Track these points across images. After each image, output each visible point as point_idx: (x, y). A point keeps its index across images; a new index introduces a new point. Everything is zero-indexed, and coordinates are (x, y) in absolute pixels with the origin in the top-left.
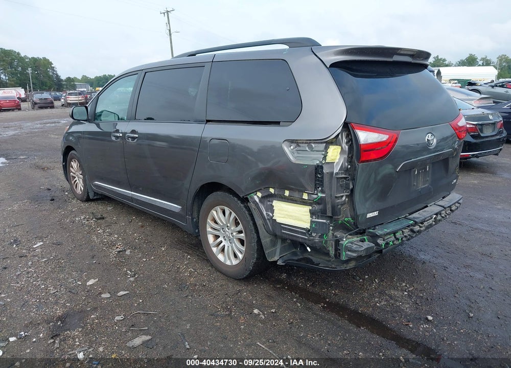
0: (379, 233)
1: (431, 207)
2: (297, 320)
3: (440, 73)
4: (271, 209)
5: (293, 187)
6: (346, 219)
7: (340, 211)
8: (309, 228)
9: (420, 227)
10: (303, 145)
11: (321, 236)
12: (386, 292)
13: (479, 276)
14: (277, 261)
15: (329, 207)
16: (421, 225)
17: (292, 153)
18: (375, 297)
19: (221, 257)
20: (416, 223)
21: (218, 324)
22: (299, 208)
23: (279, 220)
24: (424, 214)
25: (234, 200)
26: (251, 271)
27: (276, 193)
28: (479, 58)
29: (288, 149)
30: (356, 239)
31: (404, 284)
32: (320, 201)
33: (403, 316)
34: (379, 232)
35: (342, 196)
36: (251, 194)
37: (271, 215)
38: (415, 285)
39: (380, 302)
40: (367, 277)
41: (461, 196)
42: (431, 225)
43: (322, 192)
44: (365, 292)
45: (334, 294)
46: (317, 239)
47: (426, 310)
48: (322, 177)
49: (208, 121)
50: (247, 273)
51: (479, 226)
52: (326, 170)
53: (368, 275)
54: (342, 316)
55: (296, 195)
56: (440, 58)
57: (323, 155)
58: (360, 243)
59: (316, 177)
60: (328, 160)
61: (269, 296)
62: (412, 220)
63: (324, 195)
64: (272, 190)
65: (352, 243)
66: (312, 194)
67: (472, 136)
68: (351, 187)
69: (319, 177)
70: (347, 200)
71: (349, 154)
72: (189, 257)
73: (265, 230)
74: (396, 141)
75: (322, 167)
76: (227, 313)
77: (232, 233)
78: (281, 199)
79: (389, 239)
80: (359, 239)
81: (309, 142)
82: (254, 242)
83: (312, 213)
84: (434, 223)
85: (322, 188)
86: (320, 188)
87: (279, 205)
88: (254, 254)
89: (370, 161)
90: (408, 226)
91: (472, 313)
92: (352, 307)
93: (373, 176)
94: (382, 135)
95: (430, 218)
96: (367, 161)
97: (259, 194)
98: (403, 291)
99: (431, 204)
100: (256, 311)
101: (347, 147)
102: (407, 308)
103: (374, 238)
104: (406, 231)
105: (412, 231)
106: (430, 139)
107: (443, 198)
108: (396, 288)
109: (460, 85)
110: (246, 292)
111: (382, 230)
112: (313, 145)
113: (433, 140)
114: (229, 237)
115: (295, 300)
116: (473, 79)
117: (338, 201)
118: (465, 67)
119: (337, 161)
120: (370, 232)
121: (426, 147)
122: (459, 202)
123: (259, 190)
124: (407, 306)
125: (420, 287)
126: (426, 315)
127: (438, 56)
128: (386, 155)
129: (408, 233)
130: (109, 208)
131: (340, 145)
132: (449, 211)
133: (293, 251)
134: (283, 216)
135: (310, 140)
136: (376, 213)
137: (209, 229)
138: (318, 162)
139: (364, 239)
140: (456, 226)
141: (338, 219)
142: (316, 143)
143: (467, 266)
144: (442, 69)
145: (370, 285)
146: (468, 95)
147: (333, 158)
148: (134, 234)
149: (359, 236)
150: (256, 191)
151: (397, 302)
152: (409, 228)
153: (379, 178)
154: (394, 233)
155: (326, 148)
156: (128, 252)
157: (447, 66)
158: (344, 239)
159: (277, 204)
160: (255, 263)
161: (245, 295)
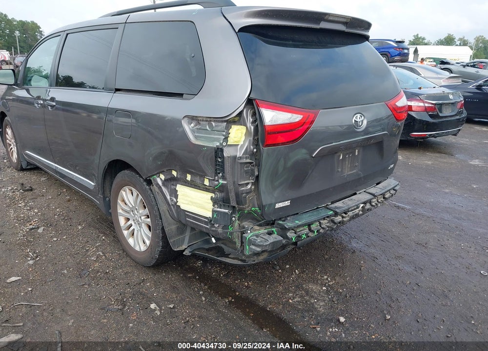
0: (288, 226)
1: (360, 195)
2: (194, 318)
3: (418, 51)
4: (175, 194)
5: (193, 171)
6: (253, 209)
7: (246, 201)
8: (211, 217)
9: (343, 217)
10: (204, 123)
11: (225, 227)
12: (304, 286)
13: (409, 269)
14: (184, 251)
15: (232, 196)
16: (344, 215)
17: (193, 131)
18: (290, 292)
19: (131, 241)
20: (336, 214)
21: (105, 321)
22: (203, 195)
23: (183, 207)
24: (350, 203)
25: (140, 181)
26: (158, 260)
27: (179, 177)
28: (457, 38)
29: (188, 128)
30: (263, 231)
31: (326, 277)
32: (222, 189)
33: (314, 317)
34: (289, 224)
35: (248, 183)
36: (154, 175)
37: (175, 200)
38: (337, 278)
39: (294, 298)
40: (288, 266)
41: (398, 183)
42: (357, 215)
43: (223, 178)
44: (280, 285)
45: (247, 287)
46: (220, 230)
47: (341, 310)
48: (223, 162)
49: (117, 90)
50: (154, 262)
51: (422, 211)
52: (227, 153)
53: (290, 265)
54: (247, 314)
55: (198, 180)
56: (419, 36)
57: (223, 135)
58: (267, 237)
59: (216, 161)
60: (231, 141)
61: (174, 288)
62: (332, 210)
63: (225, 182)
64: (174, 173)
65: (257, 236)
66: (213, 180)
67: (430, 115)
68: (256, 173)
69: (219, 162)
70: (253, 187)
71: (254, 136)
72: (103, 238)
73: (170, 217)
74: (312, 122)
75: (222, 150)
76: (120, 307)
77: (140, 217)
78: (184, 184)
79: (302, 232)
80: (266, 231)
81: (209, 120)
82: (159, 230)
83: (215, 201)
84: (361, 212)
85: (223, 174)
86: (221, 174)
87: (183, 190)
88: (158, 242)
89: (278, 144)
90: (328, 217)
91: (390, 314)
92: (261, 304)
93: (282, 162)
94: (294, 115)
95: (355, 207)
96: (274, 145)
97: (162, 177)
98: (322, 285)
99: (360, 192)
100: (153, 306)
101: (252, 128)
102: (321, 306)
103: (283, 231)
104: (325, 223)
105: (333, 221)
106: (358, 120)
107: (377, 184)
108: (315, 281)
109: (435, 63)
110: (150, 282)
111: (293, 222)
112: (213, 124)
113: (362, 121)
114: (138, 221)
115: (201, 292)
116: (448, 58)
117: (243, 189)
118: (442, 46)
119: (242, 143)
120: (279, 224)
121: (351, 130)
122: (395, 188)
123: (162, 172)
124: (321, 304)
125: (342, 281)
126: (339, 316)
127: (418, 34)
128: (298, 139)
129: (327, 225)
130: (43, 179)
131: (245, 125)
132: (382, 199)
133: (206, 238)
134: (187, 202)
135: (210, 118)
136: (287, 203)
137: (120, 211)
138: (218, 144)
139: (273, 231)
140: (398, 210)
141: (244, 208)
142: (217, 121)
143: (398, 257)
144: (419, 47)
145: (289, 277)
146: (437, 73)
147: (236, 139)
148: (57, 209)
149: (267, 227)
150: (159, 173)
151: (312, 299)
152: (328, 219)
153: (289, 164)
154: (309, 225)
155: (228, 128)
156: (40, 230)
157: (426, 44)
158: (249, 232)
159: (180, 189)
160: (161, 252)
161: (147, 286)
